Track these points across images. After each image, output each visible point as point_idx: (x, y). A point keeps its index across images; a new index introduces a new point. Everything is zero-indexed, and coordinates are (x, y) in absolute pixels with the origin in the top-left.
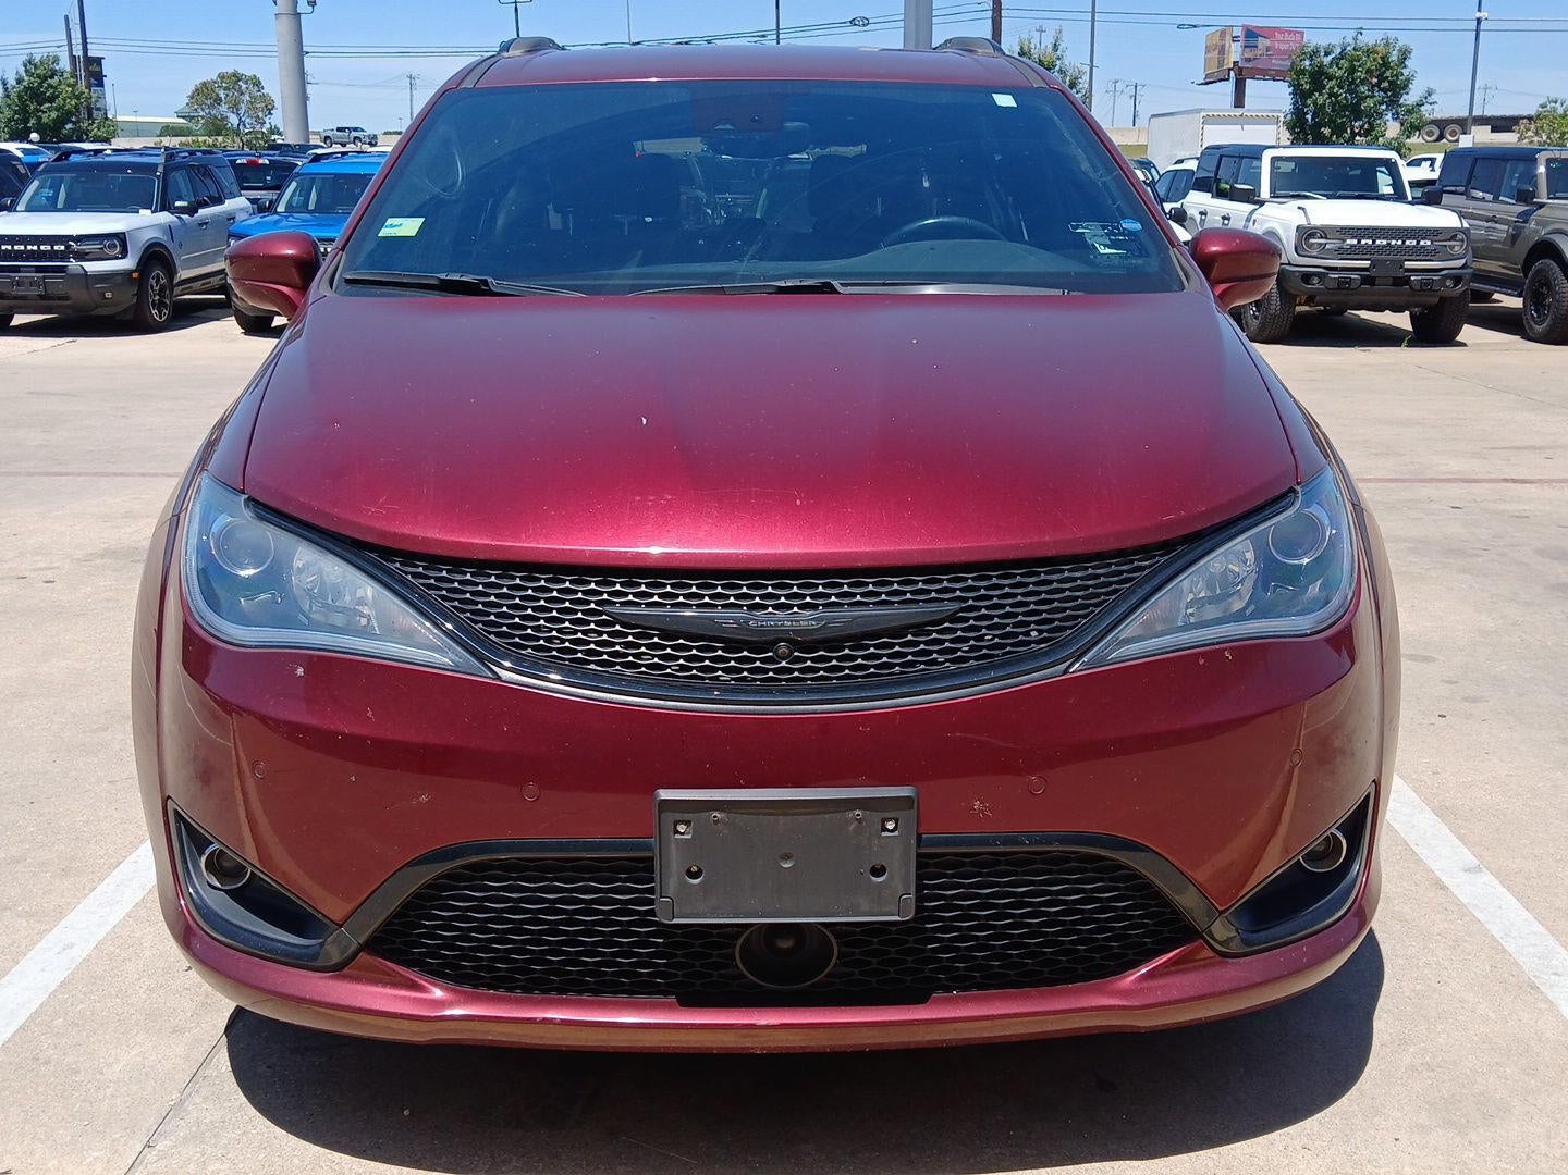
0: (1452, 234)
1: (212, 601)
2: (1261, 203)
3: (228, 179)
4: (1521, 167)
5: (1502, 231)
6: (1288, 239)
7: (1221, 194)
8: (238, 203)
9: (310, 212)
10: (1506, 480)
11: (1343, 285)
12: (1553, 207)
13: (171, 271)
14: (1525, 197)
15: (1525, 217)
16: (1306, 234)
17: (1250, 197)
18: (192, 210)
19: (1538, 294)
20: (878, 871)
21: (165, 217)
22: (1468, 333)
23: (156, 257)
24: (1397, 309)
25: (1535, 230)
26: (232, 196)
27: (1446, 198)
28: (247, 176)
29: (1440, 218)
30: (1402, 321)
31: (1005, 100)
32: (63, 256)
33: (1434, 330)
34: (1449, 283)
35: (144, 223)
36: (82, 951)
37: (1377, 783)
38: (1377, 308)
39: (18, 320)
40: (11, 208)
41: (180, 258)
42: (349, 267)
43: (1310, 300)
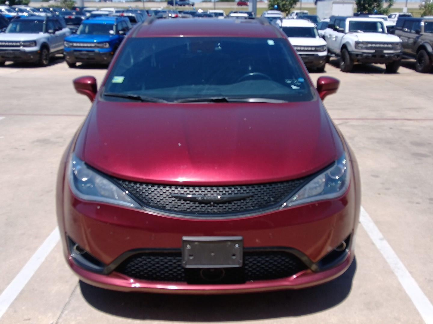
0: (397, 44)
1: (77, 187)
2: (346, 33)
3: (63, 23)
4: (417, 23)
5: (411, 41)
6: (353, 44)
7: (335, 30)
8: (66, 30)
9: (86, 34)
10: (405, 119)
11: (367, 57)
12: (425, 35)
13: (48, 49)
14: (418, 32)
15: (418, 37)
16: (357, 43)
17: (343, 32)
18: (54, 33)
19: (420, 59)
20: (234, 255)
21: (47, 35)
22: (401, 69)
23: (45, 46)
24: (381, 63)
25: (421, 41)
26: (64, 27)
27: (397, 32)
28: (68, 21)
29: (394, 39)
30: (383, 66)
31: (271, 42)
32: (19, 46)
33: (391, 69)
34: (396, 57)
35: (41, 36)
36: (42, 260)
37: (353, 230)
38: (376, 63)
39: (7, 63)
40: (4, 32)
41: (51, 46)
42: (106, 91)
43: (358, 61)
